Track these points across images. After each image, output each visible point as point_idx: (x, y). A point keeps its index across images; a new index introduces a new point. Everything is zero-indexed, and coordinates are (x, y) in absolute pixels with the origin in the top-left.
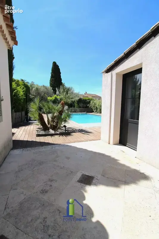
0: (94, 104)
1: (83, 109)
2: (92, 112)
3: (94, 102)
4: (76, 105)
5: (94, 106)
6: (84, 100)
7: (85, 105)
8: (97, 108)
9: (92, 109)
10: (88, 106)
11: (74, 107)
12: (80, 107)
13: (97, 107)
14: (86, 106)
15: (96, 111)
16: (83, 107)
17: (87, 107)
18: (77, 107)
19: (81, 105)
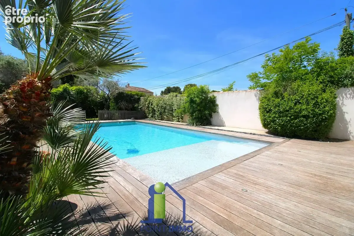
0: (149, 103)
1: (127, 112)
2: (144, 117)
3: (149, 99)
4: (112, 105)
5: (148, 107)
6: (128, 95)
7: (131, 106)
8: (155, 111)
9: (144, 112)
10: (136, 107)
11: (108, 108)
12: (120, 109)
13: (155, 108)
14: (133, 106)
15: (152, 117)
16: (126, 109)
17: (134, 109)
18: (114, 109)
19: (123, 104)
